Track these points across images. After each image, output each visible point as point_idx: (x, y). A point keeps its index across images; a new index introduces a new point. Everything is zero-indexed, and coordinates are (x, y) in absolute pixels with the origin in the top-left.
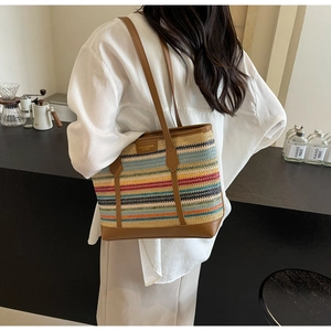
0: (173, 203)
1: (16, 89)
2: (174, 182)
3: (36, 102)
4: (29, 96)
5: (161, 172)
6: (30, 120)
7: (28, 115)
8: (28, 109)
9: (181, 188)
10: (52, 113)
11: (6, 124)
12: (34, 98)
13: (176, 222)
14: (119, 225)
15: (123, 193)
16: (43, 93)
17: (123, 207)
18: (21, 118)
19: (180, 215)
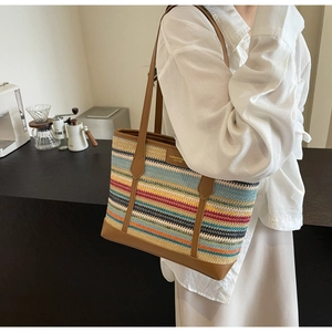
0: (191, 231)
1: (47, 110)
2: (200, 211)
3: (69, 122)
4: (61, 117)
5: (189, 194)
6: (64, 142)
7: (62, 137)
8: (61, 130)
9: (206, 220)
10: (86, 133)
11: (41, 148)
12: (66, 118)
13: (187, 251)
14: (124, 229)
15: (138, 198)
16: (75, 111)
17: (134, 212)
18: (55, 140)
19: (194, 246)
